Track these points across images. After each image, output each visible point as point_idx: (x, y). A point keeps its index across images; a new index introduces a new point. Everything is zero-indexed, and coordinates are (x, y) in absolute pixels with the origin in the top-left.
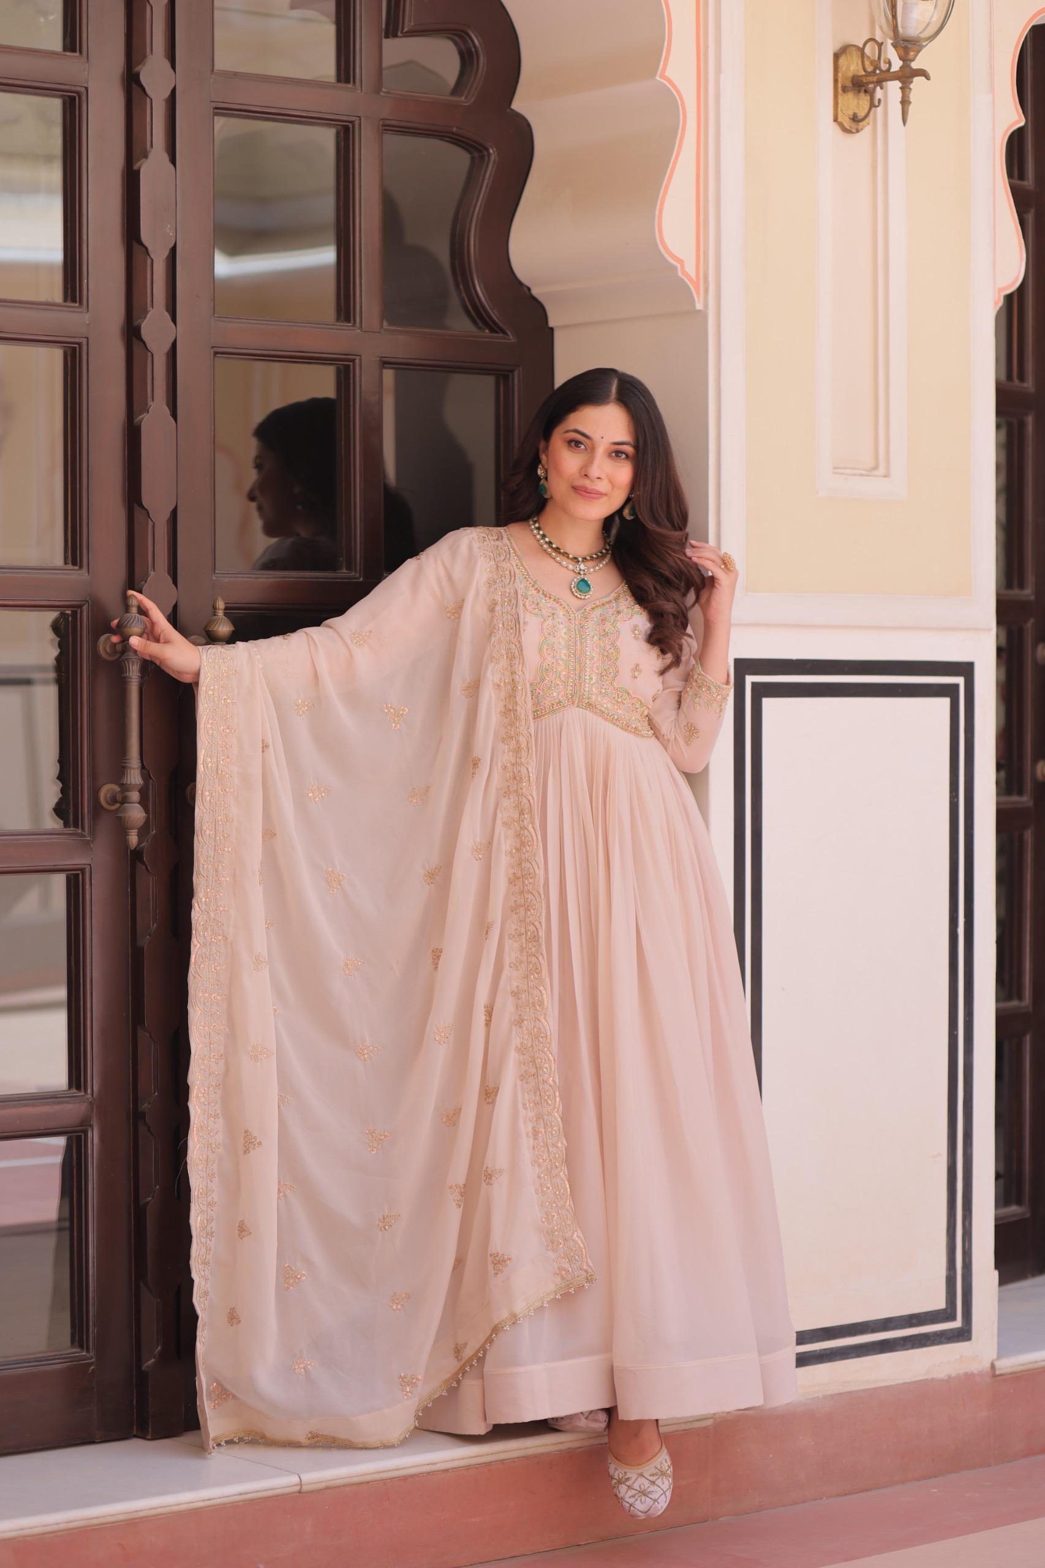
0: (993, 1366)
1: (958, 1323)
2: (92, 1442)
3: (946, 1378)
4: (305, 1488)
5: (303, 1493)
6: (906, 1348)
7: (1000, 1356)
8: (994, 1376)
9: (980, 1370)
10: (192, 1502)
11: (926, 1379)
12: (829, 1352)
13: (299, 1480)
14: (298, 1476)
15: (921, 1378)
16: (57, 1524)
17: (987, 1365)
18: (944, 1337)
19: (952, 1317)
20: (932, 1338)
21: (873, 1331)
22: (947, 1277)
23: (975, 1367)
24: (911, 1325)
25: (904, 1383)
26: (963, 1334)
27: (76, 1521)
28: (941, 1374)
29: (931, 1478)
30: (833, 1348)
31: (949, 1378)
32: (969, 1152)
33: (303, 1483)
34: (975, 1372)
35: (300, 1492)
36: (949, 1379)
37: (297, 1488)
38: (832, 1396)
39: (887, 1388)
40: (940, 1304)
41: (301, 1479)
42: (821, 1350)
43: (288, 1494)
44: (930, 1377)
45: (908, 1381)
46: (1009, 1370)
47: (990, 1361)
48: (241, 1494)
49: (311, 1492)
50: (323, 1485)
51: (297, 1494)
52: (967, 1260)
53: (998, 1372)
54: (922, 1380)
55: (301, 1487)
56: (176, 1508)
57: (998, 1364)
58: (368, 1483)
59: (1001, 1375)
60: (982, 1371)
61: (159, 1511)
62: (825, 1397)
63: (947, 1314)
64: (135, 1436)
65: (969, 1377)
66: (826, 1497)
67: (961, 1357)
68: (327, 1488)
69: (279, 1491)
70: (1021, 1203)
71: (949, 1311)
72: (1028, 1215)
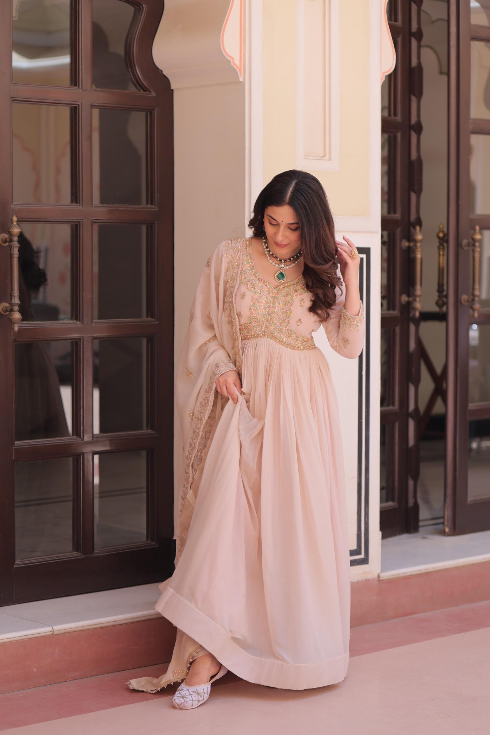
0: (379, 576)
1: (362, 556)
3: (357, 582)
4: (55, 633)
5: (54, 635)
7: (382, 571)
8: (379, 580)
9: (373, 578)
10: (2, 640)
13: (52, 629)
17: (376, 575)
18: (356, 562)
19: (359, 553)
22: (357, 535)
23: (370, 577)
26: (365, 561)
32: (367, 476)
33: (54, 630)
34: (370, 579)
35: (53, 635)
37: (51, 633)
40: (354, 547)
43: (47, 636)
46: (386, 578)
47: (378, 574)
48: (25, 636)
49: (58, 635)
50: (63, 632)
51: (51, 636)
52: (367, 527)
53: (381, 579)
55: (53, 632)
57: (381, 575)
58: (85, 630)
59: (383, 580)
63: (357, 552)
65: (368, 581)
67: (364, 571)
68: (65, 633)
69: (43, 634)
70: (393, 500)
71: (358, 550)
72: (397, 506)
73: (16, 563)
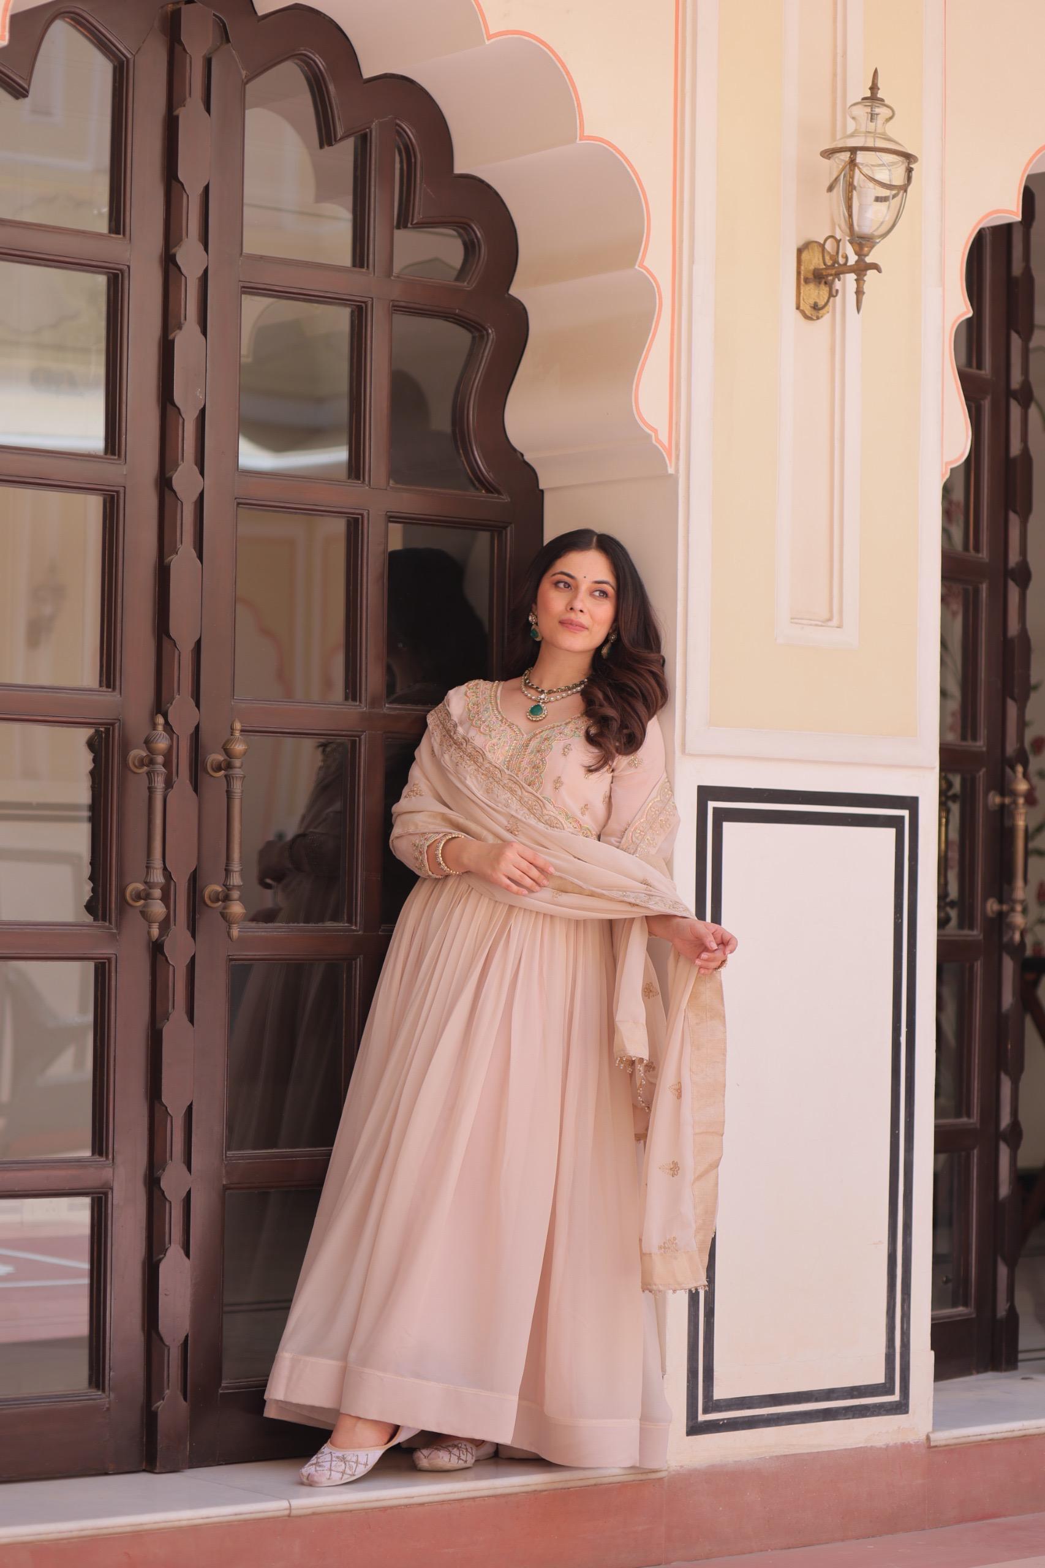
0: (928, 1438)
1: (896, 1397)
2: (106, 1474)
3: (885, 1447)
4: (294, 1513)
5: (293, 1517)
6: (847, 1417)
7: (934, 1431)
8: (930, 1447)
9: (916, 1441)
10: (192, 1519)
11: (866, 1447)
12: (775, 1417)
13: (288, 1505)
14: (287, 1502)
15: (860, 1445)
16: (71, 1531)
17: (923, 1437)
18: (883, 1409)
19: (891, 1392)
20: (871, 1410)
21: (817, 1400)
22: (886, 1354)
23: (911, 1438)
24: (853, 1397)
25: (845, 1449)
26: (901, 1407)
27: (87, 1530)
28: (880, 1442)
29: (869, 1537)
30: (779, 1414)
31: (887, 1446)
32: (908, 1241)
33: (292, 1507)
34: (912, 1442)
35: (289, 1516)
36: (887, 1448)
37: (287, 1512)
38: (777, 1457)
39: (829, 1453)
40: (880, 1378)
41: (290, 1505)
42: (768, 1415)
43: (278, 1517)
44: (869, 1445)
45: (849, 1447)
46: (943, 1443)
47: (926, 1433)
48: (236, 1515)
49: (300, 1516)
50: (309, 1511)
51: (287, 1518)
52: (905, 1340)
53: (932, 1444)
54: (861, 1447)
55: (291, 1512)
56: (177, 1524)
57: (932, 1436)
58: (351, 1511)
59: (936, 1447)
60: (918, 1442)
61: (162, 1525)
62: (771, 1458)
63: (886, 1388)
64: (144, 1471)
65: (906, 1446)
66: (772, 1550)
67: (899, 1428)
68: (314, 1514)
69: (270, 1514)
70: (966, 1304)
71: (888, 1385)
72: (974, 1316)
73: (222, 1385)
